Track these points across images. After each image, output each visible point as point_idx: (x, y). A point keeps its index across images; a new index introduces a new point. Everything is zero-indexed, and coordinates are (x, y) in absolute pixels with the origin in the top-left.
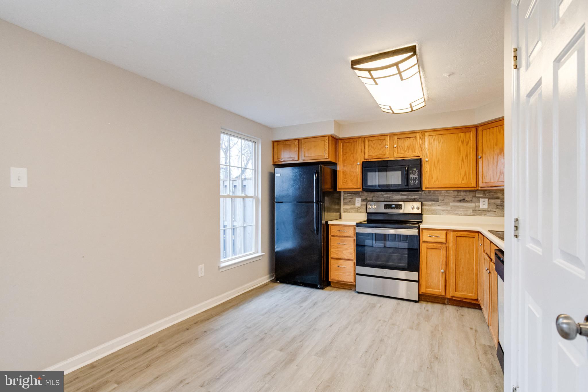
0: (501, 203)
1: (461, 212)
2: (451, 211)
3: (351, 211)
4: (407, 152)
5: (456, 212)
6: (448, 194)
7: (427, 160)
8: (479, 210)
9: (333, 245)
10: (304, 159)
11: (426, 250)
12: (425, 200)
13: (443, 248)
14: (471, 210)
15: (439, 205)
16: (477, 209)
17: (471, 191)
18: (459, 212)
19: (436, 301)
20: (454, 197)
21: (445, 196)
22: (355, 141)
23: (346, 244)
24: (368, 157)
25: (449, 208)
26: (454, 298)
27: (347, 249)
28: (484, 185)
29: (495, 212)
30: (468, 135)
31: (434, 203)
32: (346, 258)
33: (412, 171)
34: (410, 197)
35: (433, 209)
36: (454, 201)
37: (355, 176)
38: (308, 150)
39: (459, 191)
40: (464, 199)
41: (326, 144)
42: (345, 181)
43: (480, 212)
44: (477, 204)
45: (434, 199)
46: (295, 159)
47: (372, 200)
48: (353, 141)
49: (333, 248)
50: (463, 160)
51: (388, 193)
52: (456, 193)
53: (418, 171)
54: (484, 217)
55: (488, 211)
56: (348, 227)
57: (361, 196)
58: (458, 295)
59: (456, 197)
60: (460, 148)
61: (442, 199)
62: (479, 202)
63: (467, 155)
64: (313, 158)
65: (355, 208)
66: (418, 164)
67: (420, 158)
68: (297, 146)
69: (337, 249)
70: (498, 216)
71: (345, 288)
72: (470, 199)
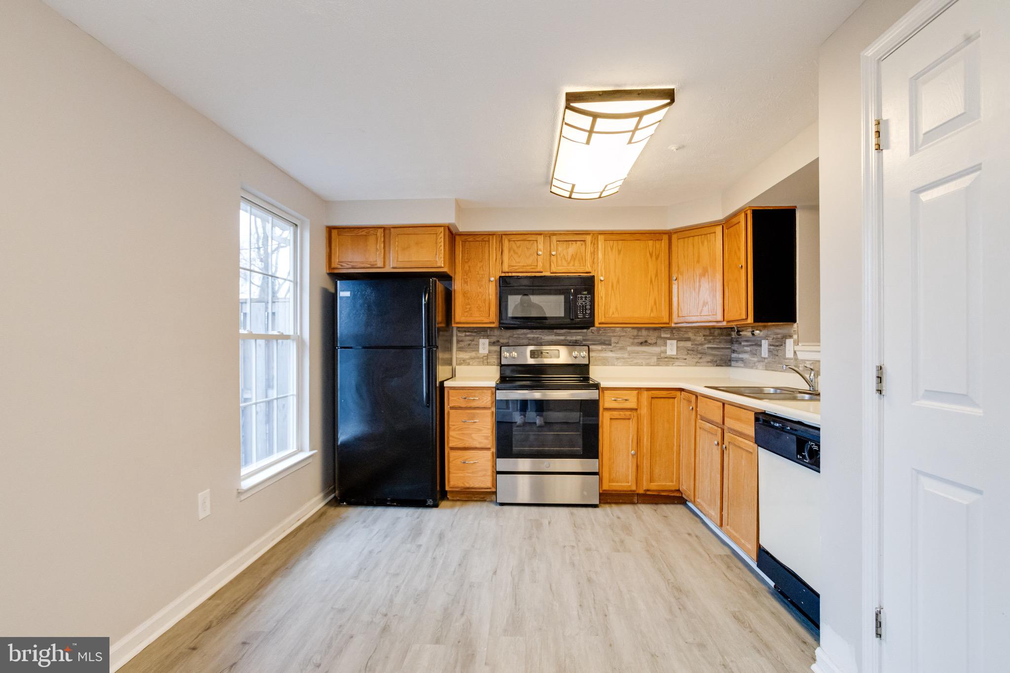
0: (692, 346)
1: (642, 361)
2: (629, 360)
3: (471, 363)
4: (571, 265)
5: (635, 361)
6: (624, 334)
7: (602, 278)
8: (666, 358)
9: (454, 425)
10: (395, 265)
11: (609, 422)
12: (592, 343)
13: (634, 416)
14: (656, 357)
15: (612, 351)
16: (663, 355)
17: (655, 329)
18: (639, 361)
19: (621, 501)
20: (633, 337)
21: (620, 336)
22: (486, 239)
23: (478, 421)
24: (508, 268)
25: (626, 355)
26: (648, 493)
27: (480, 430)
28: (681, 320)
29: (686, 359)
30: (658, 243)
31: (604, 347)
32: (478, 446)
33: (580, 296)
34: (569, 338)
35: (603, 357)
36: (633, 344)
37: (485, 300)
38: (404, 249)
39: (639, 329)
40: (646, 342)
41: (439, 240)
42: (467, 308)
43: (666, 359)
44: (663, 348)
45: (605, 340)
46: (376, 264)
47: (508, 342)
48: (483, 239)
49: (454, 430)
50: (651, 281)
51: (534, 331)
52: (635, 332)
53: (590, 296)
54: (672, 367)
55: (677, 358)
56: (481, 391)
57: (488, 336)
58: (654, 486)
59: (635, 337)
60: (647, 263)
61: (616, 342)
62: (665, 345)
63: (657, 275)
64: (413, 265)
65: (478, 358)
66: (587, 284)
67: (591, 274)
68: (380, 239)
69: (460, 432)
70: (689, 365)
71: (474, 499)
72: (654, 341)
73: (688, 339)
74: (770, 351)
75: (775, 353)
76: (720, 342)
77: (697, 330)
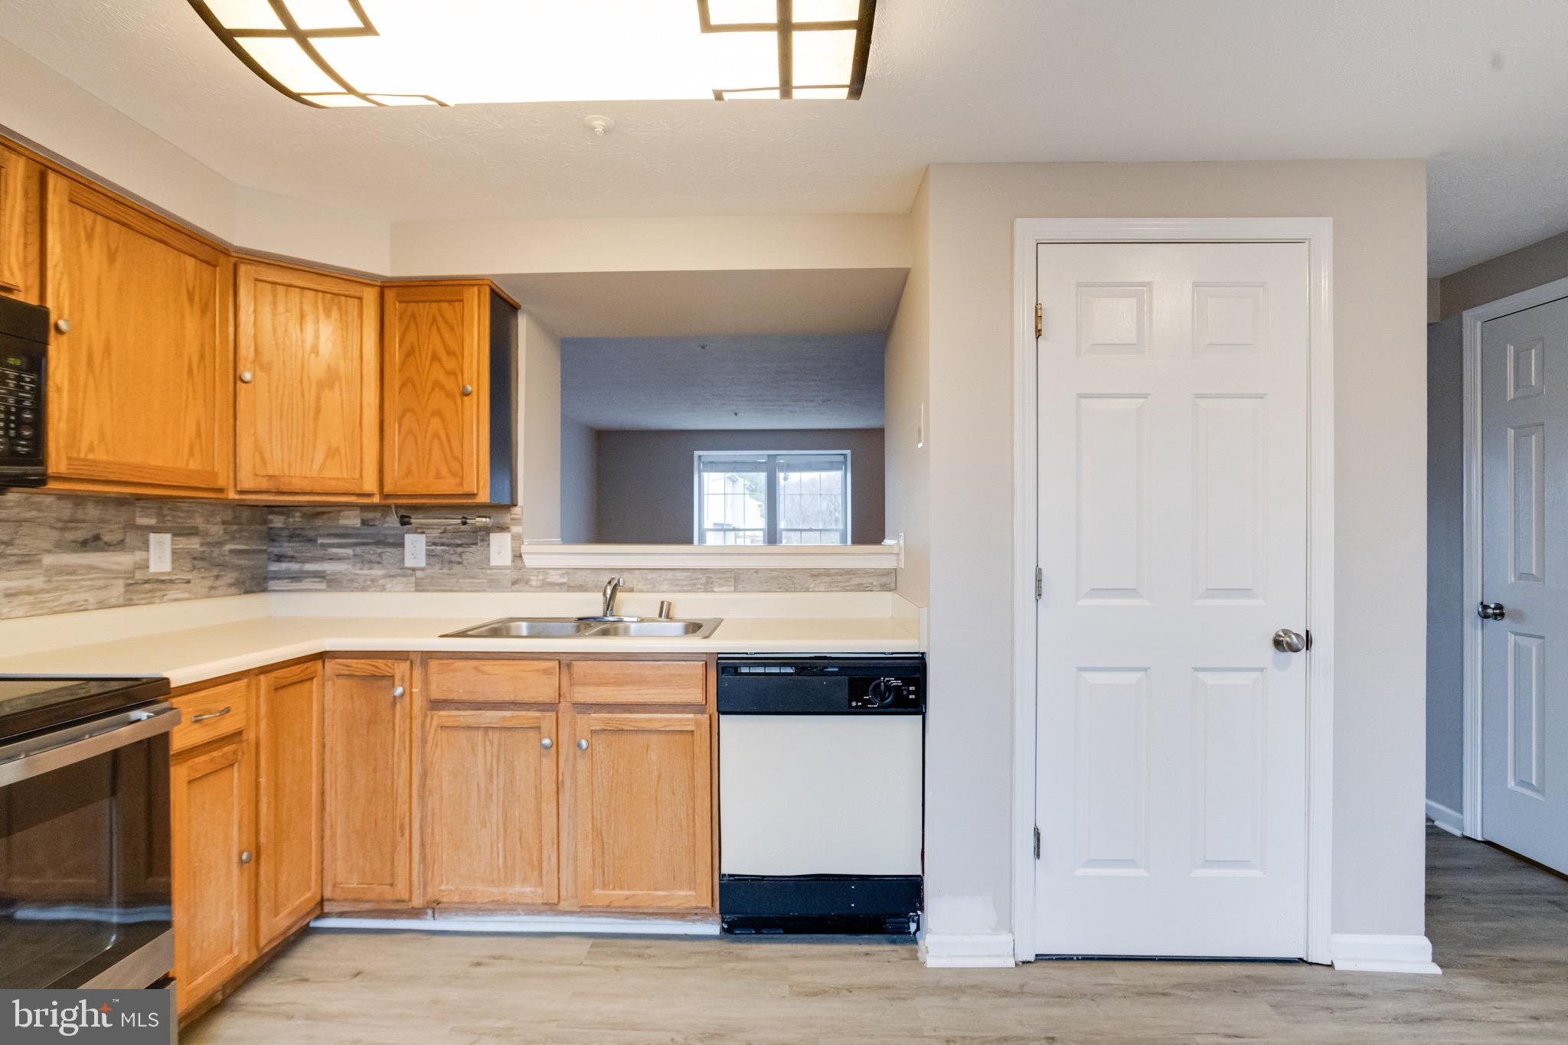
0: (203, 549)
1: (86, 596)
2: (46, 596)
5: (68, 598)
7: (63, 326)
8: (146, 582)
13: (244, 754)
14: (121, 582)
16: (139, 575)
17: (121, 502)
18: (80, 597)
20: (59, 525)
29: (188, 582)
30: (207, 273)
33: (2, 371)
40: (97, 538)
43: (147, 586)
44: (139, 556)
52: (69, 510)
53: (34, 377)
54: (162, 605)
55: (171, 581)
60: (182, 318)
62: (145, 546)
66: (26, 333)
72: (118, 536)
73: (193, 532)
74: (430, 555)
75: (455, 558)
76: (250, 538)
77: (210, 508)
